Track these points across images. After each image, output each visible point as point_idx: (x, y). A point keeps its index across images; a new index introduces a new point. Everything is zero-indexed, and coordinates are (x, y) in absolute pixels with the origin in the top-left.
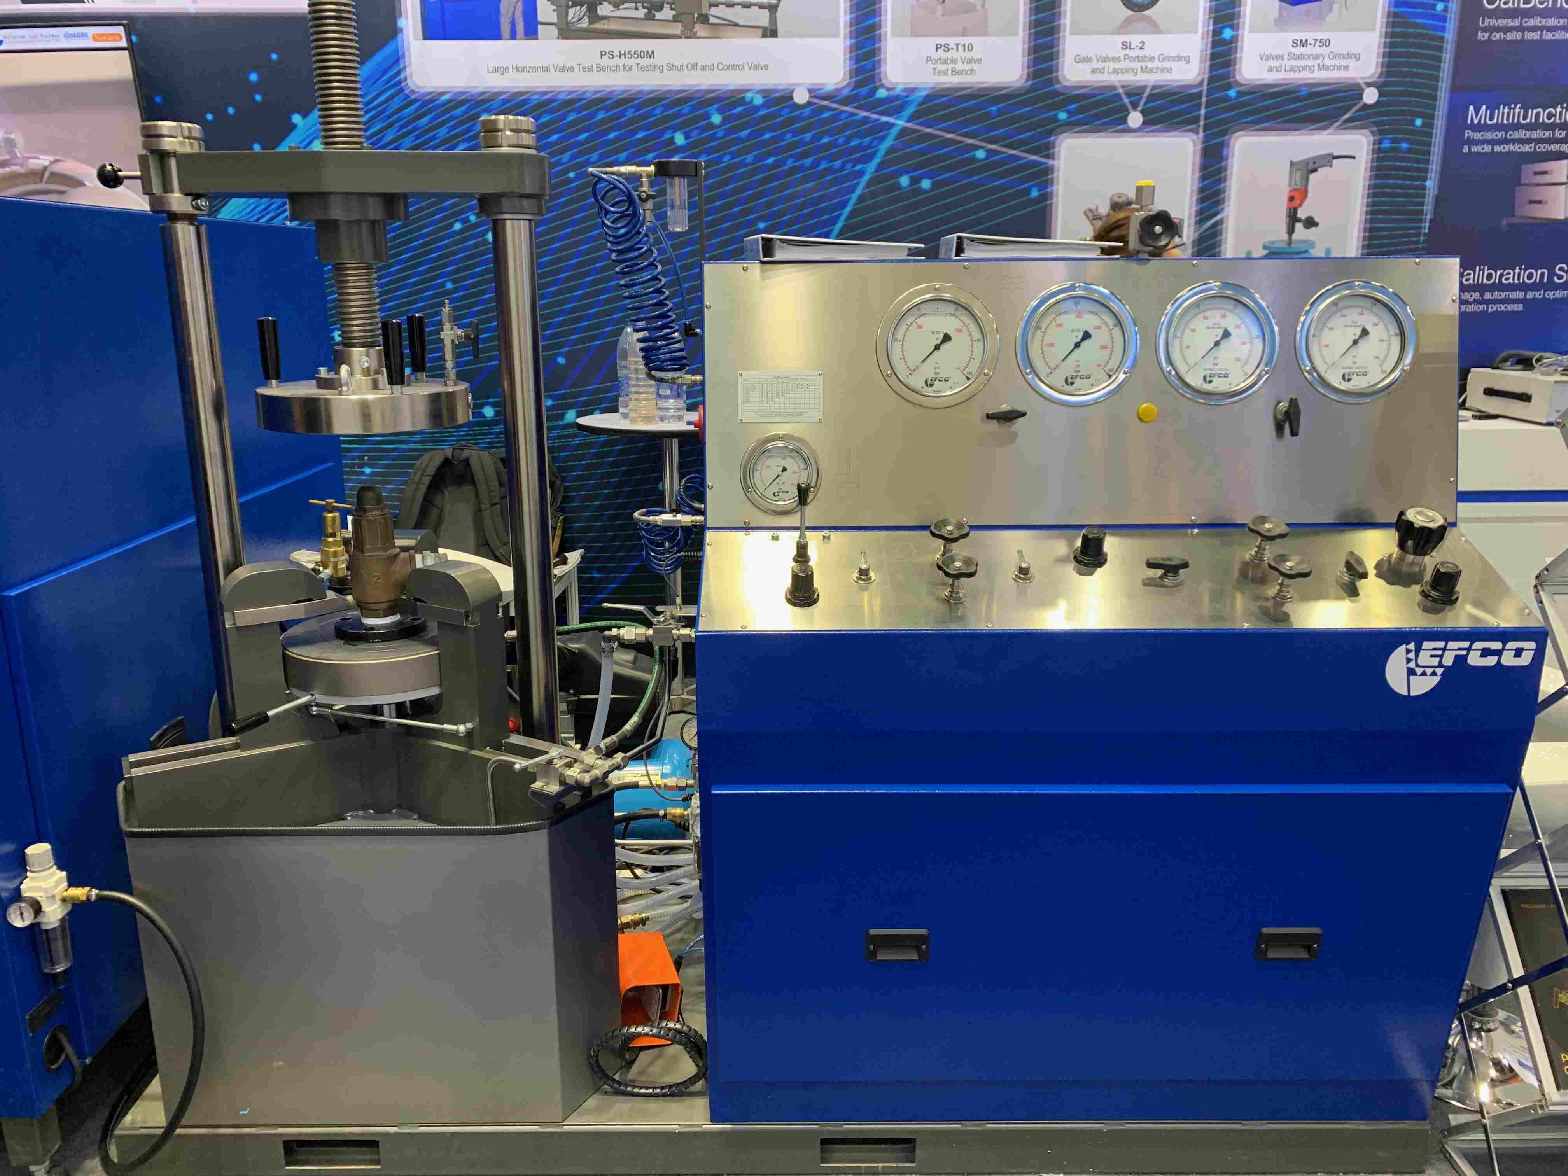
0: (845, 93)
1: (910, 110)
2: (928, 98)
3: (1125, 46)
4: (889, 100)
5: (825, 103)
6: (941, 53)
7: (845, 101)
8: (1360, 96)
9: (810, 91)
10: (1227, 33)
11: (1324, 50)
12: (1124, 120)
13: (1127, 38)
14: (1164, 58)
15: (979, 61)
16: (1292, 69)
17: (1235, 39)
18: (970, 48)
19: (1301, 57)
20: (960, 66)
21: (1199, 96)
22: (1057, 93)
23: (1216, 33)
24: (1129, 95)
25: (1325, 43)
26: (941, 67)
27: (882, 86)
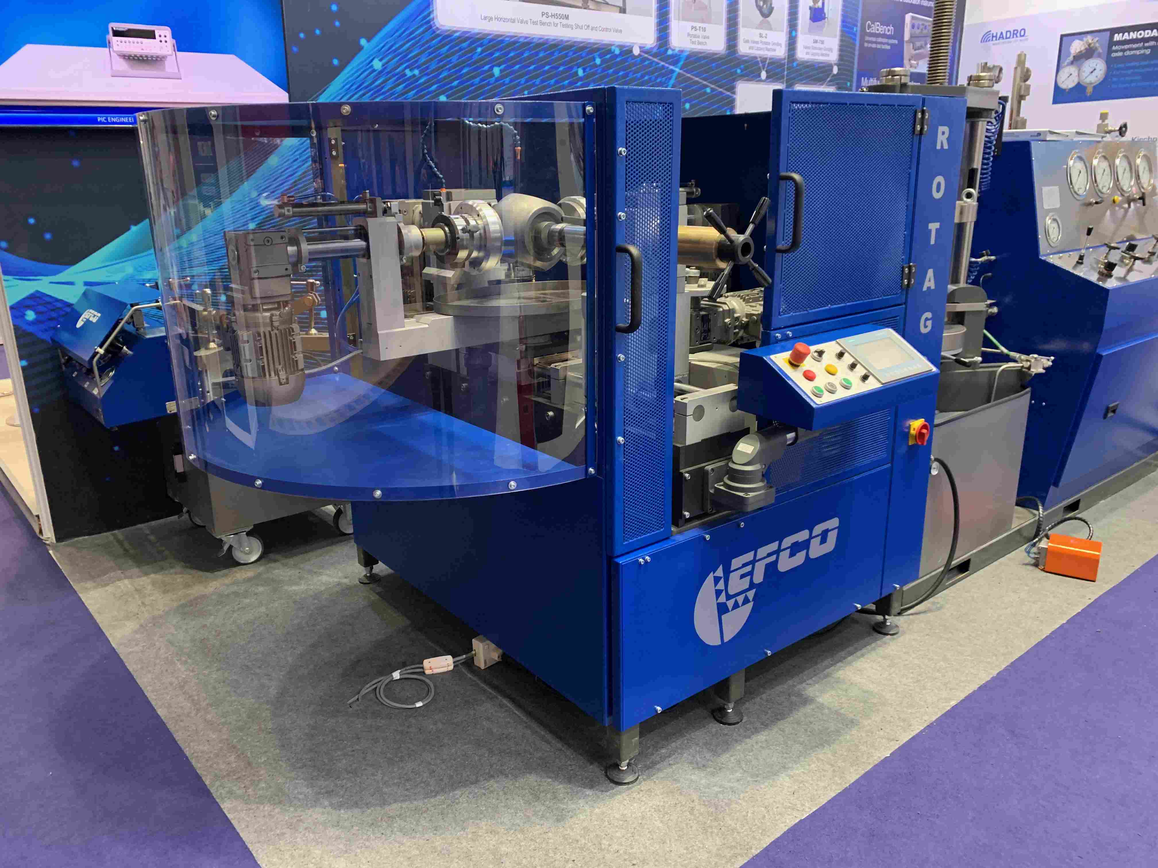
0: (655, 50)
1: (681, 63)
2: (689, 57)
3: (761, 36)
4: (672, 56)
5: (646, 55)
6: (693, 32)
7: (655, 55)
8: (832, 70)
9: (640, 48)
10: (794, 33)
11: (822, 46)
12: (759, 76)
13: (761, 31)
14: (774, 44)
15: (708, 38)
16: (813, 54)
17: (796, 36)
18: (704, 30)
19: (815, 48)
20: (701, 40)
21: (784, 65)
22: (737, 59)
23: (790, 32)
24: (762, 62)
25: (822, 42)
26: (694, 40)
27: (670, 48)
